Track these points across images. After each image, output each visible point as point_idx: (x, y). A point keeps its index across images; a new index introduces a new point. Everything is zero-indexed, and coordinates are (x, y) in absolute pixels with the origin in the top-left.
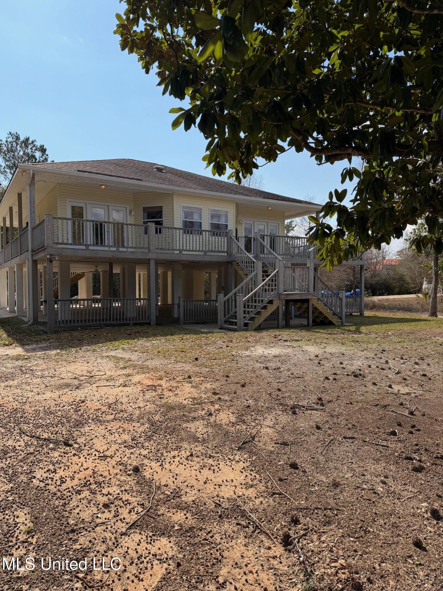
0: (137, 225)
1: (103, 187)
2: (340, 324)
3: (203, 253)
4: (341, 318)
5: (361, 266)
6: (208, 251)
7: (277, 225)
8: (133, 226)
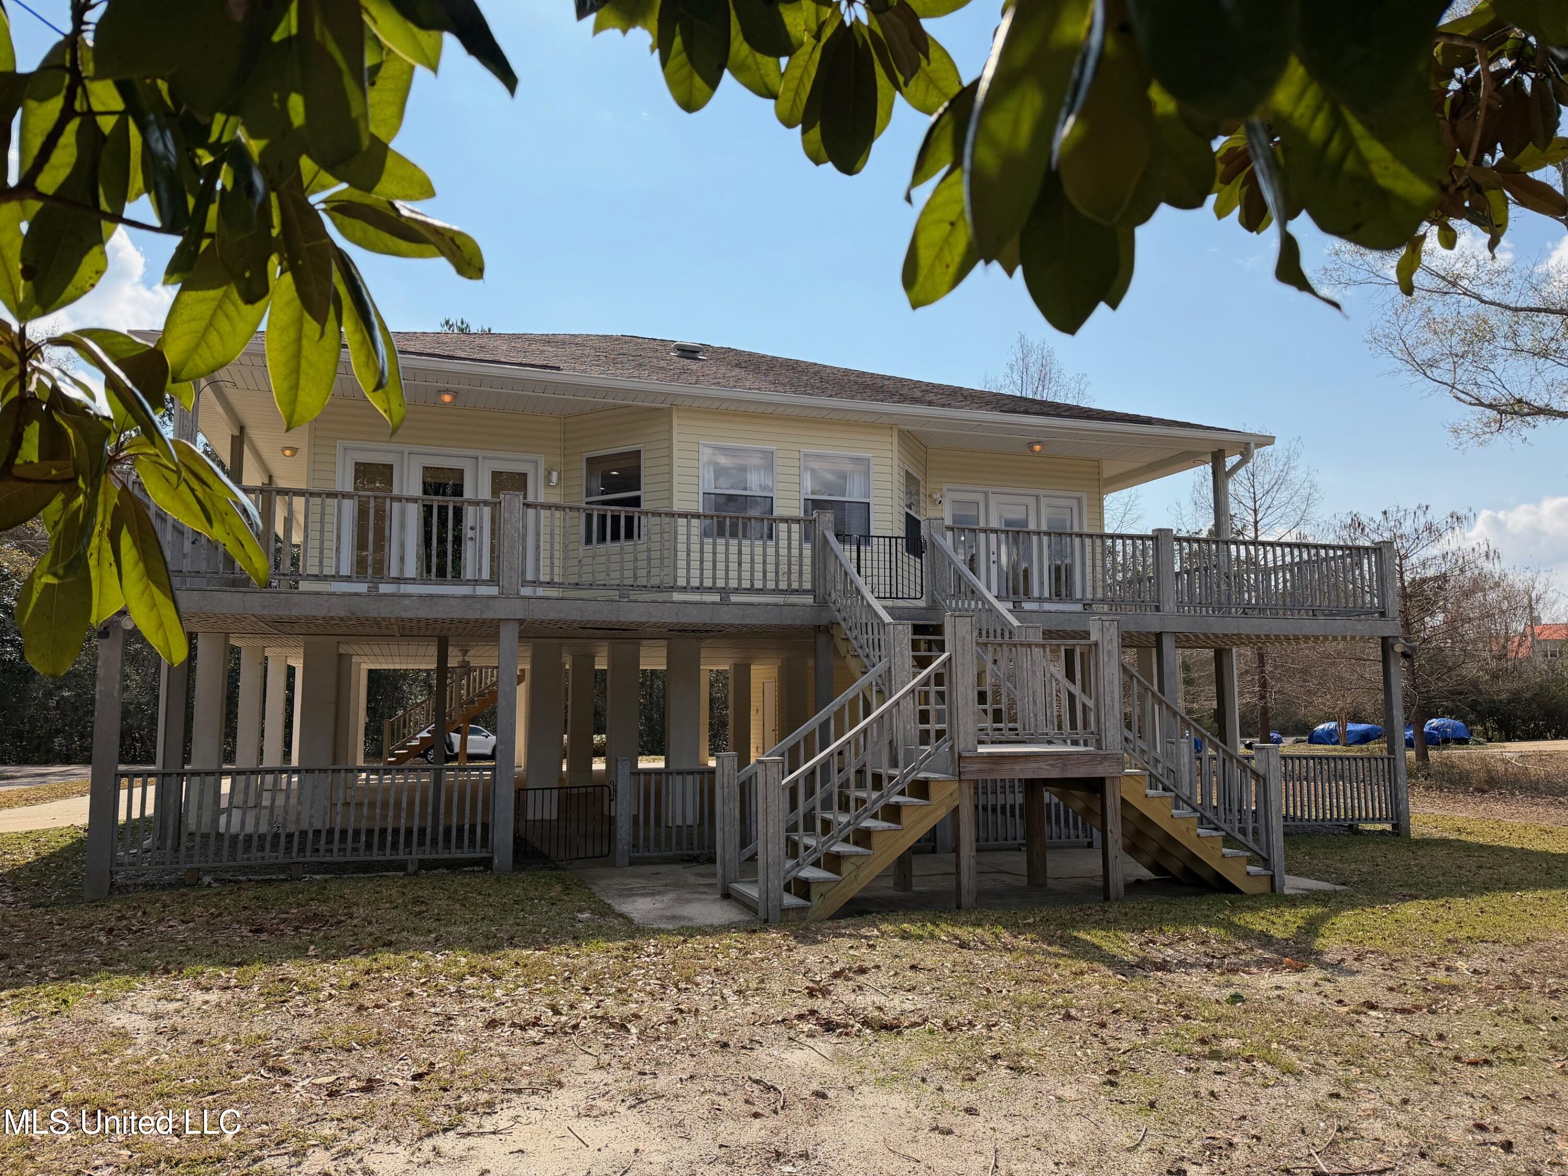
0: (571, 509)
1: (447, 398)
2: (1264, 887)
3: (716, 598)
4: (1266, 862)
5: (1385, 639)
6: (736, 591)
7: (1074, 503)
8: (557, 514)
